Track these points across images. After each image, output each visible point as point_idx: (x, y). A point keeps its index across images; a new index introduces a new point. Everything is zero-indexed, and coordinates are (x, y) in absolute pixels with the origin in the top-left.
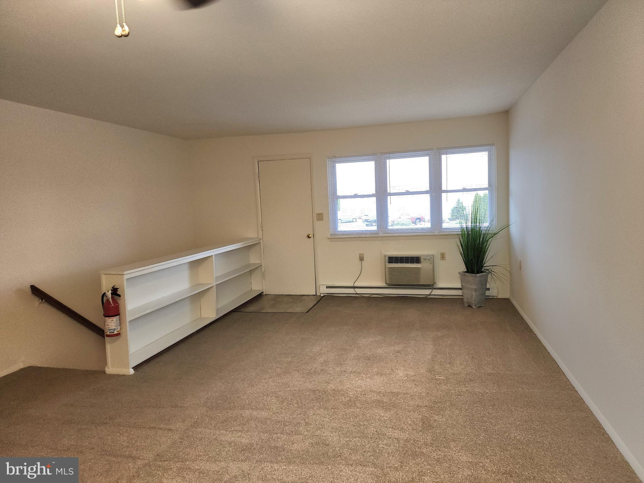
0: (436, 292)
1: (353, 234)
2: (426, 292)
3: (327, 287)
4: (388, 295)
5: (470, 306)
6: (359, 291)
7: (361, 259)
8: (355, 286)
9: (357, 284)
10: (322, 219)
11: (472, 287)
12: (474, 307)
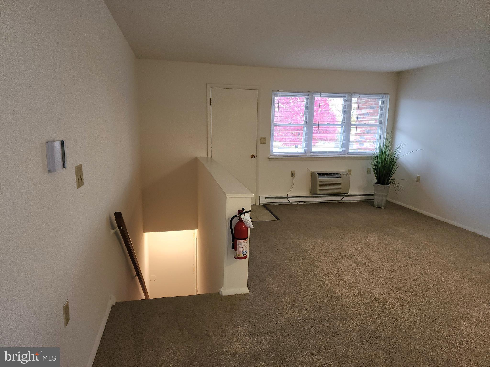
0: (346, 198)
1: (288, 155)
2: (338, 198)
3: (266, 198)
4: (312, 202)
5: (379, 207)
6: (291, 200)
7: (293, 175)
8: (288, 196)
9: (290, 195)
10: (264, 143)
11: (383, 194)
12: (383, 208)
